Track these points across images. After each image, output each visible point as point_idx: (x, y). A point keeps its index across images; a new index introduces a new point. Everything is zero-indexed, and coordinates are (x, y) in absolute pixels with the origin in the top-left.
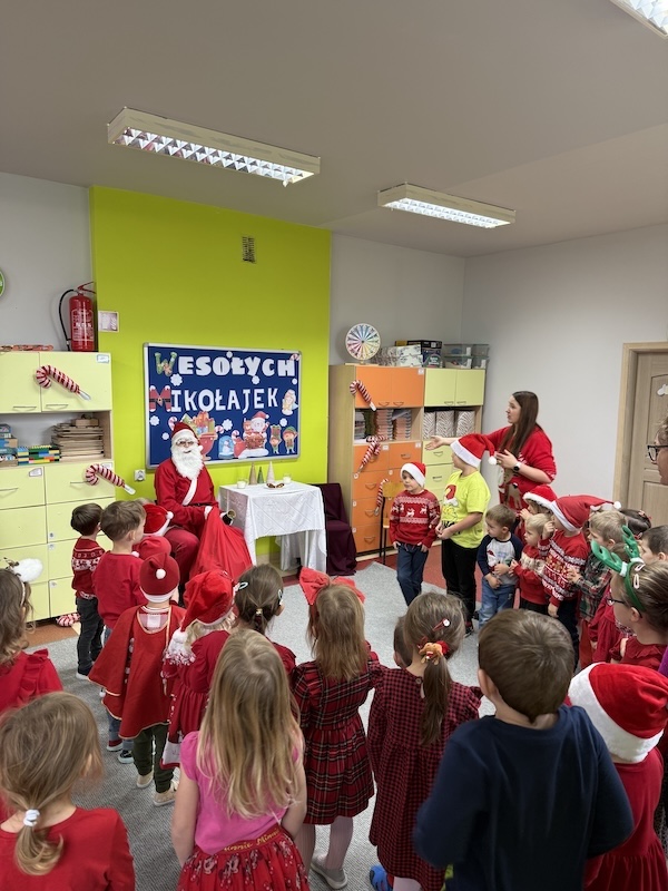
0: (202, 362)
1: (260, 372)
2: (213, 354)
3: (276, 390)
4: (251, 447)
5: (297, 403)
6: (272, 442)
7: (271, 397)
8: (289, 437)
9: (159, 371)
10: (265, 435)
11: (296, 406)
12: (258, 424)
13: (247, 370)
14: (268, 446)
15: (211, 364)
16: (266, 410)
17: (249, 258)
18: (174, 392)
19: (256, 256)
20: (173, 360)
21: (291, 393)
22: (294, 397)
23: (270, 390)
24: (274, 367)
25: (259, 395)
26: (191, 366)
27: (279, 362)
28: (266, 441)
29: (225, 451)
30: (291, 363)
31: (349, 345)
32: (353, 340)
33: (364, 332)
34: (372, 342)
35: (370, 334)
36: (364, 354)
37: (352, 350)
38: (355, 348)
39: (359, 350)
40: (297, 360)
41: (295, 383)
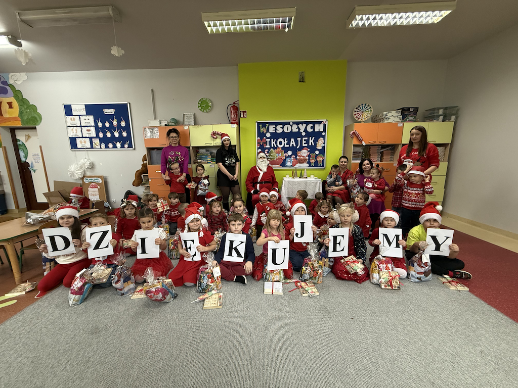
0: (279, 128)
1: (305, 130)
2: (284, 124)
3: (313, 138)
4: (300, 163)
6: (311, 161)
7: (311, 141)
8: (320, 159)
9: (261, 132)
10: (307, 158)
11: (324, 145)
12: (304, 153)
13: (299, 129)
14: (309, 163)
15: (283, 128)
16: (308, 147)
17: (302, 80)
18: (267, 140)
19: (306, 79)
20: (267, 127)
21: (321, 139)
22: (323, 141)
23: (310, 138)
24: (313, 128)
25: (305, 140)
26: (274, 129)
27: (316, 125)
28: (308, 160)
29: (289, 164)
30: (322, 126)
31: (355, 114)
32: (357, 112)
33: (363, 107)
34: (368, 111)
35: (367, 107)
36: (363, 118)
37: (356, 117)
38: (358, 115)
39: (360, 117)
40: (325, 124)
41: (324, 135)
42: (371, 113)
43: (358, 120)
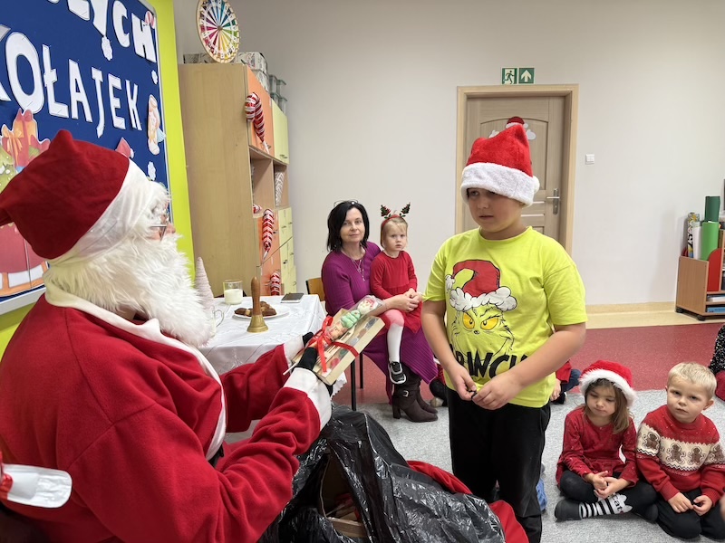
1: (110, 29)
3: (136, 87)
5: (161, 127)
7: (132, 104)
11: (161, 136)
16: (129, 133)
21: (154, 103)
22: (158, 114)
23: (128, 82)
24: (128, 27)
25: (118, 93)
27: (133, 16)
30: (147, 29)
31: (203, 28)
32: (208, 20)
33: (220, 11)
34: (230, 32)
35: (226, 17)
36: (222, 52)
37: (207, 41)
38: (211, 36)
39: (214, 43)
40: (153, 27)
41: (156, 82)
42: (236, 42)
43: (211, 54)
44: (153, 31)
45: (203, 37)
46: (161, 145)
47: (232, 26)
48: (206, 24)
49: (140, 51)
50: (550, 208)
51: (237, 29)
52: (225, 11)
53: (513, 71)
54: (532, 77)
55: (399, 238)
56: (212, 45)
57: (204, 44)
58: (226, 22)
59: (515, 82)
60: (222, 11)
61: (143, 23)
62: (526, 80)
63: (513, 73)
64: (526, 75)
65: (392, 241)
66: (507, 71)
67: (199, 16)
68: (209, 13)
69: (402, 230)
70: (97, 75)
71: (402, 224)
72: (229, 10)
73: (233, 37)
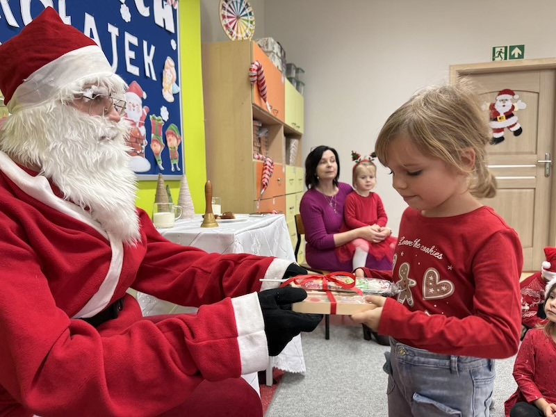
3: (153, 48)
5: (177, 82)
6: (153, 148)
7: (148, 60)
8: (173, 143)
10: (143, 130)
11: (177, 89)
12: (132, 106)
14: (149, 155)
16: (143, 80)
21: (169, 62)
22: (174, 72)
23: (145, 44)
25: (132, 47)
28: (145, 142)
30: (168, 8)
31: (224, 17)
32: (228, 11)
33: (239, 5)
34: (248, 21)
35: (244, 9)
36: (239, 35)
37: (227, 26)
38: (230, 23)
39: (233, 28)
40: (175, 8)
41: (174, 48)
42: (252, 28)
43: (230, 36)
44: (174, 11)
45: (223, 23)
46: (176, 96)
47: (249, 17)
48: (226, 14)
49: (159, 22)
50: (542, 172)
51: (253, 18)
52: (244, 5)
53: (503, 49)
54: (523, 53)
55: (369, 179)
56: (231, 30)
57: (225, 28)
58: (244, 13)
59: (506, 59)
60: (241, 4)
61: (165, 3)
62: (516, 56)
63: (503, 51)
64: (517, 51)
65: (363, 182)
66: (497, 50)
67: (221, 7)
68: (230, 6)
69: (371, 172)
70: (113, 30)
71: (371, 167)
72: (247, 4)
73: (249, 25)
